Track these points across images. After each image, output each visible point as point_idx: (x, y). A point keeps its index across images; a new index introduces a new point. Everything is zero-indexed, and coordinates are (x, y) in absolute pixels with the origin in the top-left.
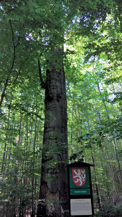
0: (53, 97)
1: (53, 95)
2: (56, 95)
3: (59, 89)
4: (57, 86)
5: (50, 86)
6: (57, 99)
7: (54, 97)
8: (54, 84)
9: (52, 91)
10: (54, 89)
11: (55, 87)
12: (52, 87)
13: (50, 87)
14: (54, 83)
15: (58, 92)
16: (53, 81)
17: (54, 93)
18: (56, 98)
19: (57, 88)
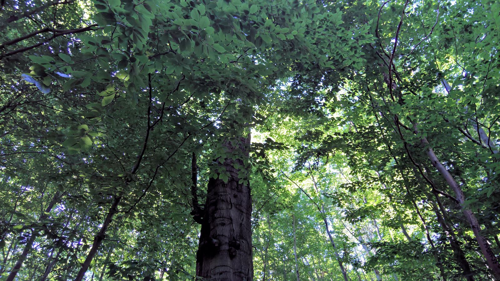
0: (220, 244)
1: (220, 241)
2: (227, 240)
3: (235, 227)
4: (231, 219)
5: (216, 218)
6: (229, 250)
7: (223, 245)
8: (224, 213)
9: (220, 230)
10: (223, 224)
11: (226, 221)
12: (218, 221)
13: (214, 219)
14: (223, 210)
15: (232, 233)
16: (224, 206)
17: (222, 235)
18: (226, 247)
19: (231, 223)
